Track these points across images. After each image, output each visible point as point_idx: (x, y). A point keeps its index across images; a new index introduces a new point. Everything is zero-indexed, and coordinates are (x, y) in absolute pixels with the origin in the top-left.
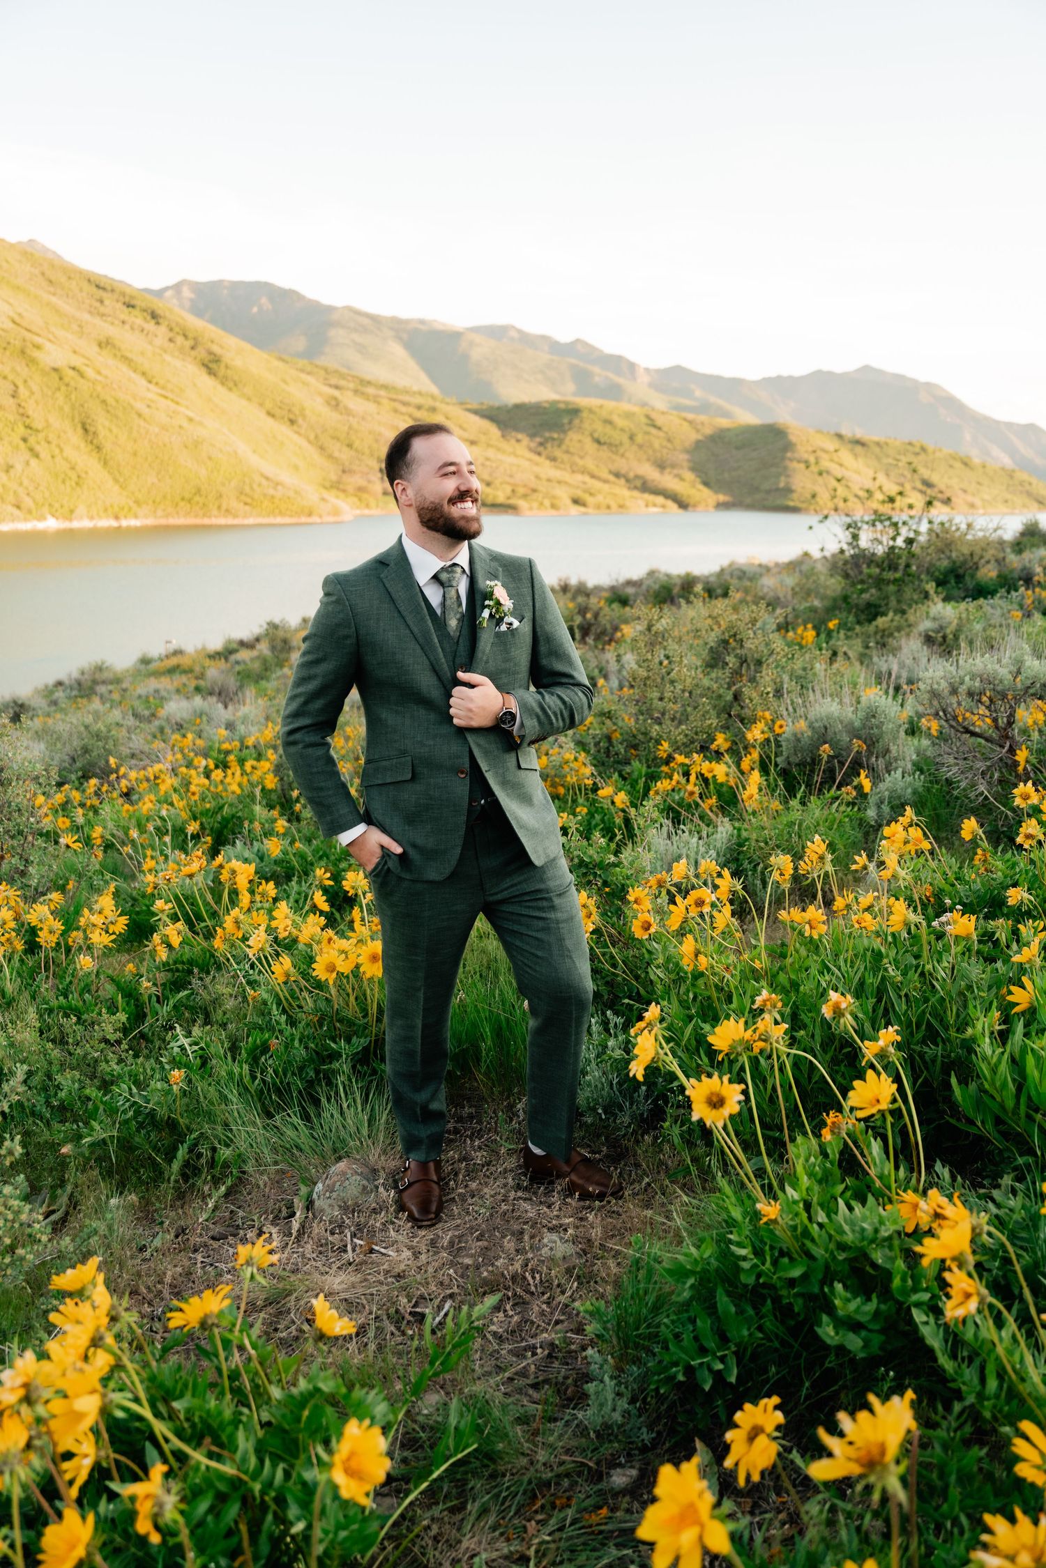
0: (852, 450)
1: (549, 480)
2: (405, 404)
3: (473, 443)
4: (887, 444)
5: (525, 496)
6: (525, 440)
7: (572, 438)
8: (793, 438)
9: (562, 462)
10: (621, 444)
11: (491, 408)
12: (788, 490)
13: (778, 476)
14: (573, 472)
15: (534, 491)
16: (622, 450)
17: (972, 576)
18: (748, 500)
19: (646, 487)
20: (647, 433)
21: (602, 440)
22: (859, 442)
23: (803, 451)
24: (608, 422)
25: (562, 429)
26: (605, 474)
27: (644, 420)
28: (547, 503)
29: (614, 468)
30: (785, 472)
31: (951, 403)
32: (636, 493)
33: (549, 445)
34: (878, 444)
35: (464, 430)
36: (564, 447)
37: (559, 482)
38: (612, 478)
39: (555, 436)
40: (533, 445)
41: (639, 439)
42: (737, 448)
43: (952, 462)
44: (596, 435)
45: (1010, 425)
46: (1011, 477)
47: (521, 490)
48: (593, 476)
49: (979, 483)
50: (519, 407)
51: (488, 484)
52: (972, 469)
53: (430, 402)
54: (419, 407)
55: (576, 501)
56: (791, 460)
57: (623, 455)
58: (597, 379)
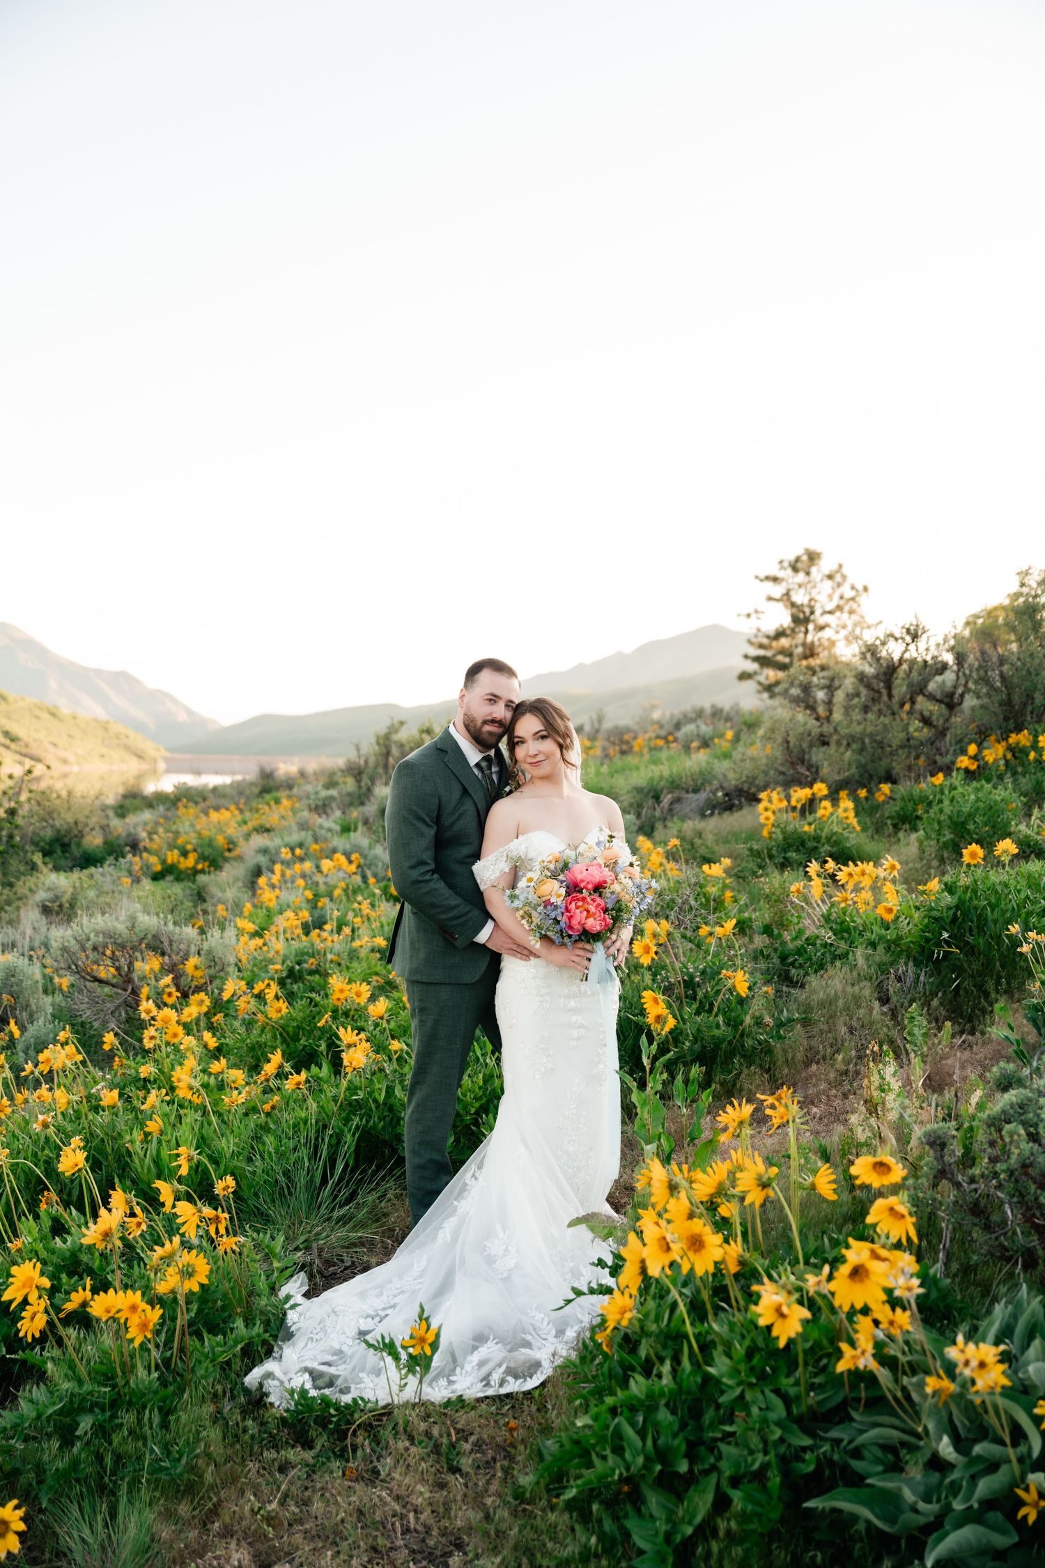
17: (79, 845)
31: (30, 645)
43: (37, 712)
46: (106, 729)
49: (70, 736)
52: (61, 720)
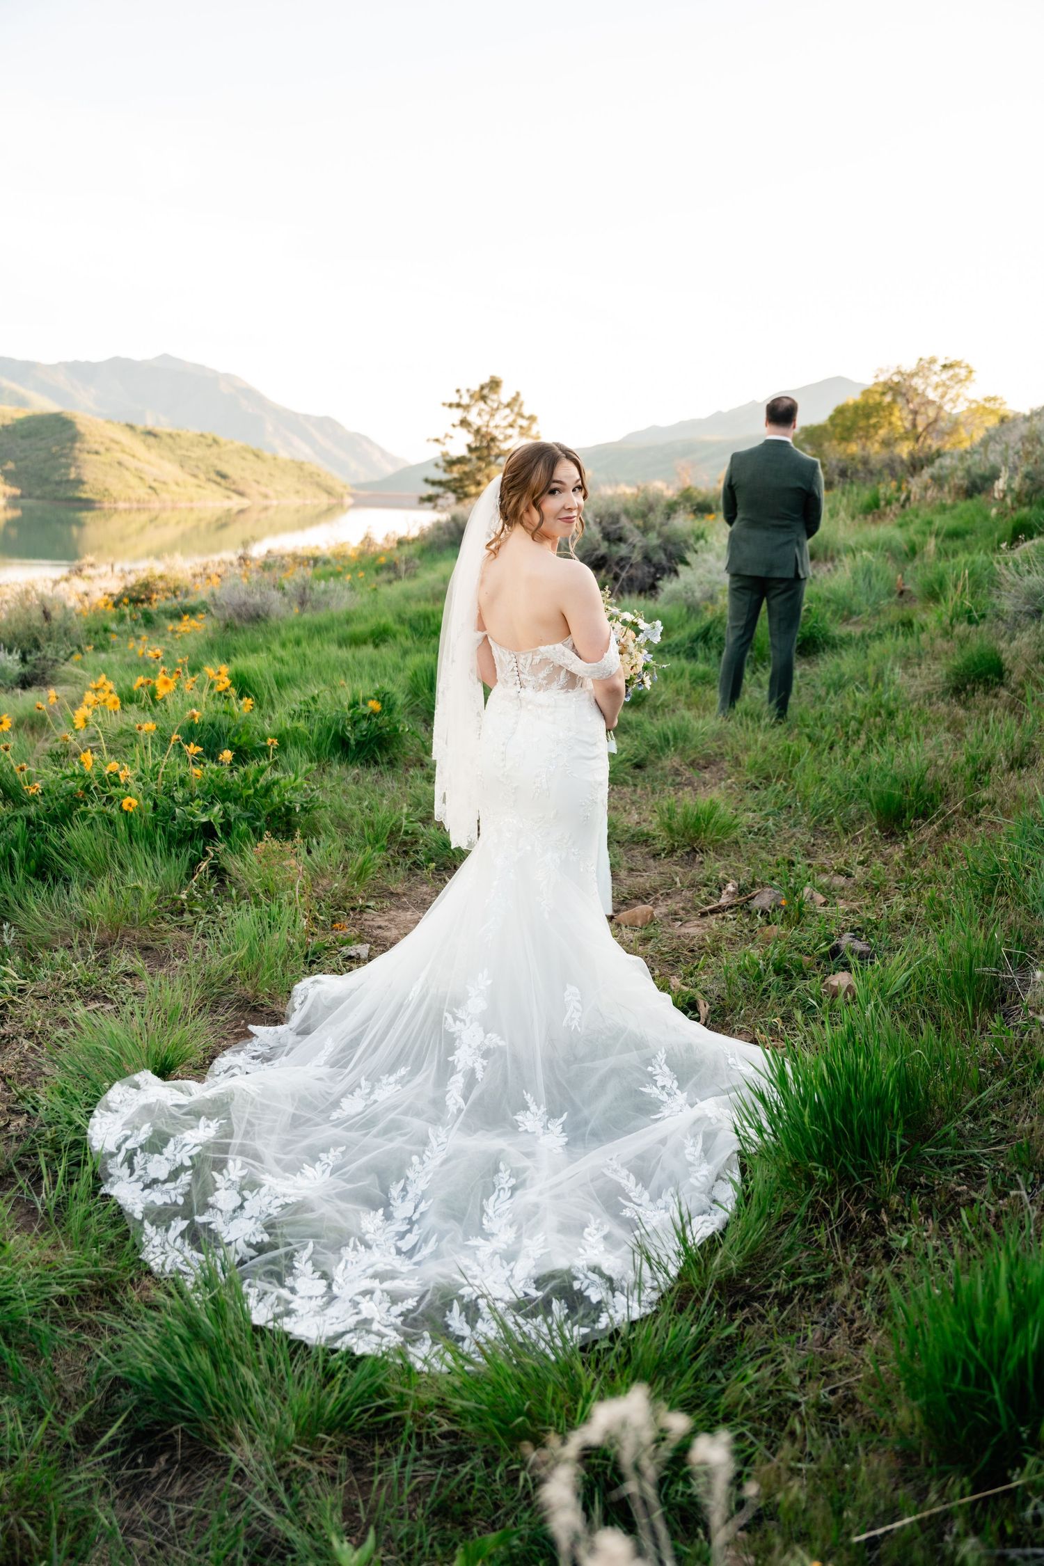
0: (144, 442)
4: (179, 435)
8: (81, 428)
12: (79, 482)
13: (68, 466)
22: (150, 433)
23: (92, 443)
30: (75, 463)
34: (170, 435)
42: (23, 437)
43: (244, 454)
45: (308, 417)
52: (263, 461)
56: (80, 451)
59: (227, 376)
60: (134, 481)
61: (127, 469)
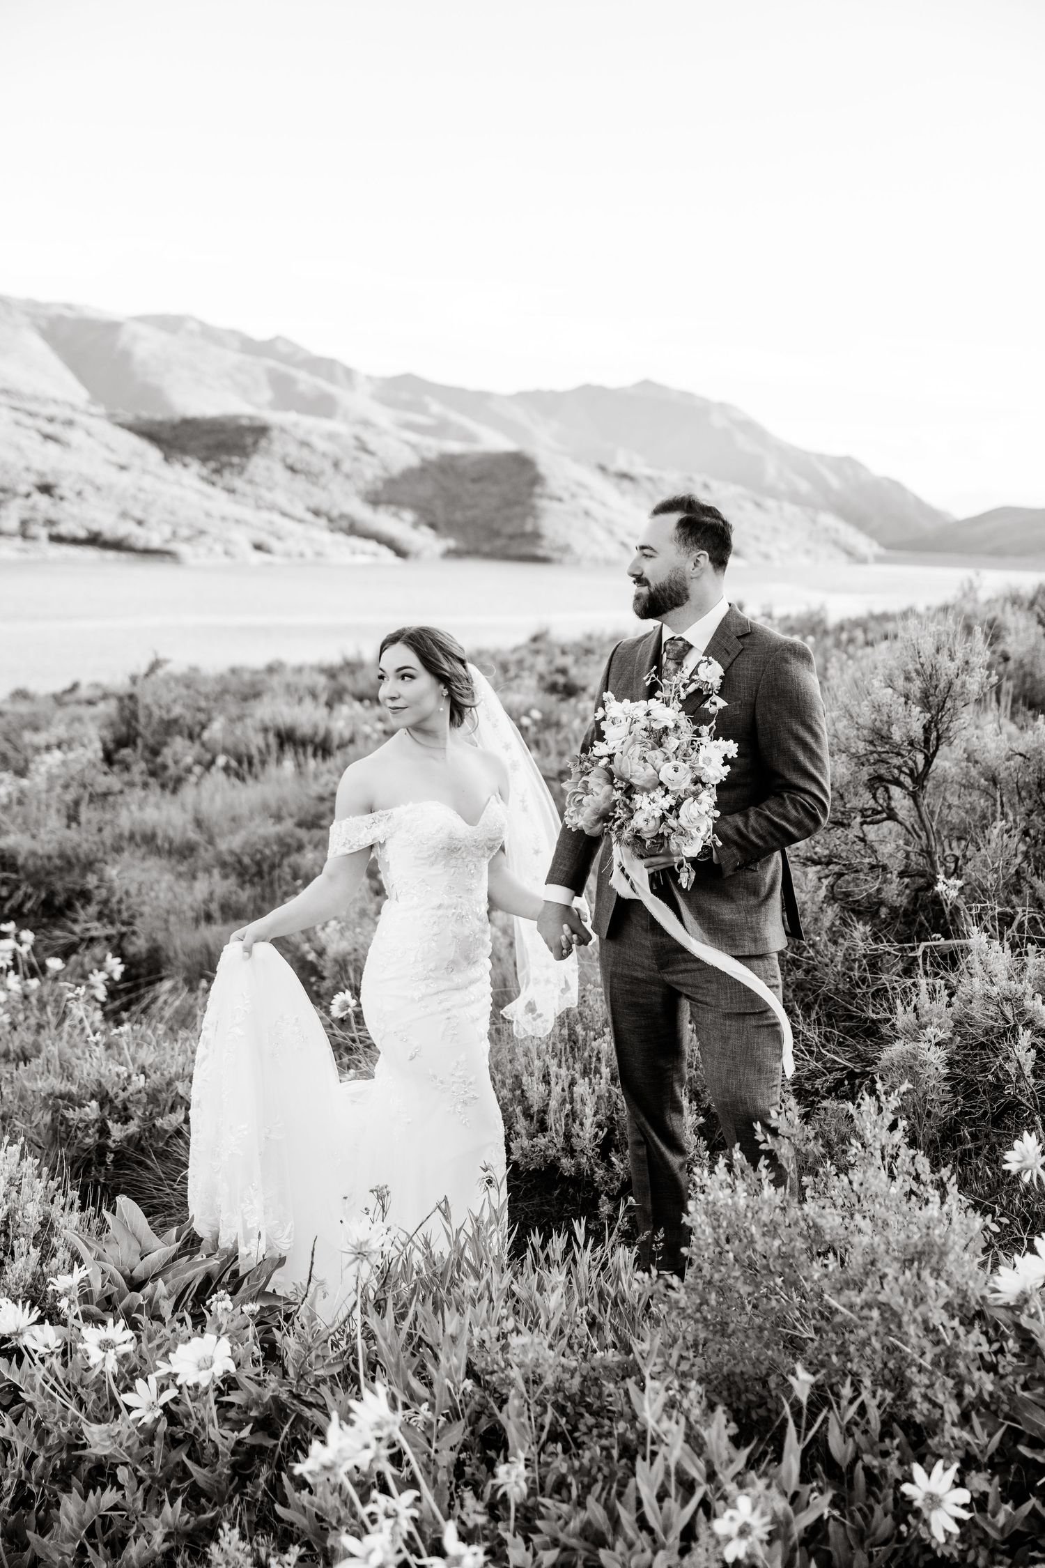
0: (617, 485)
1: (223, 519)
2: (31, 414)
3: (123, 468)
5: (188, 540)
6: (195, 466)
7: (257, 464)
8: (543, 469)
9: (244, 495)
10: (322, 473)
11: (152, 423)
12: (536, 536)
13: (524, 517)
14: (258, 508)
15: (202, 532)
16: (323, 480)
18: (486, 548)
19: (353, 529)
20: (356, 459)
21: (298, 466)
22: (624, 476)
23: (555, 487)
24: (304, 444)
25: (245, 452)
26: (299, 511)
27: (353, 442)
28: (219, 548)
29: (313, 503)
30: (532, 512)
31: (748, 427)
32: (340, 537)
33: (227, 473)
34: (650, 479)
35: (112, 451)
36: (246, 475)
37: (238, 521)
38: (309, 517)
39: (235, 460)
40: (205, 472)
41: (346, 466)
42: (474, 481)
44: (290, 461)
45: (821, 457)
47: (184, 532)
48: (284, 514)
50: (188, 423)
51: (140, 523)
53: (67, 413)
54: (51, 420)
55: (258, 547)
56: (541, 496)
57: (324, 488)
58: (302, 387)
59: (722, 406)
60: (601, 535)
61: (595, 520)
